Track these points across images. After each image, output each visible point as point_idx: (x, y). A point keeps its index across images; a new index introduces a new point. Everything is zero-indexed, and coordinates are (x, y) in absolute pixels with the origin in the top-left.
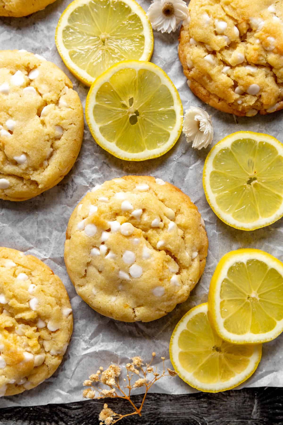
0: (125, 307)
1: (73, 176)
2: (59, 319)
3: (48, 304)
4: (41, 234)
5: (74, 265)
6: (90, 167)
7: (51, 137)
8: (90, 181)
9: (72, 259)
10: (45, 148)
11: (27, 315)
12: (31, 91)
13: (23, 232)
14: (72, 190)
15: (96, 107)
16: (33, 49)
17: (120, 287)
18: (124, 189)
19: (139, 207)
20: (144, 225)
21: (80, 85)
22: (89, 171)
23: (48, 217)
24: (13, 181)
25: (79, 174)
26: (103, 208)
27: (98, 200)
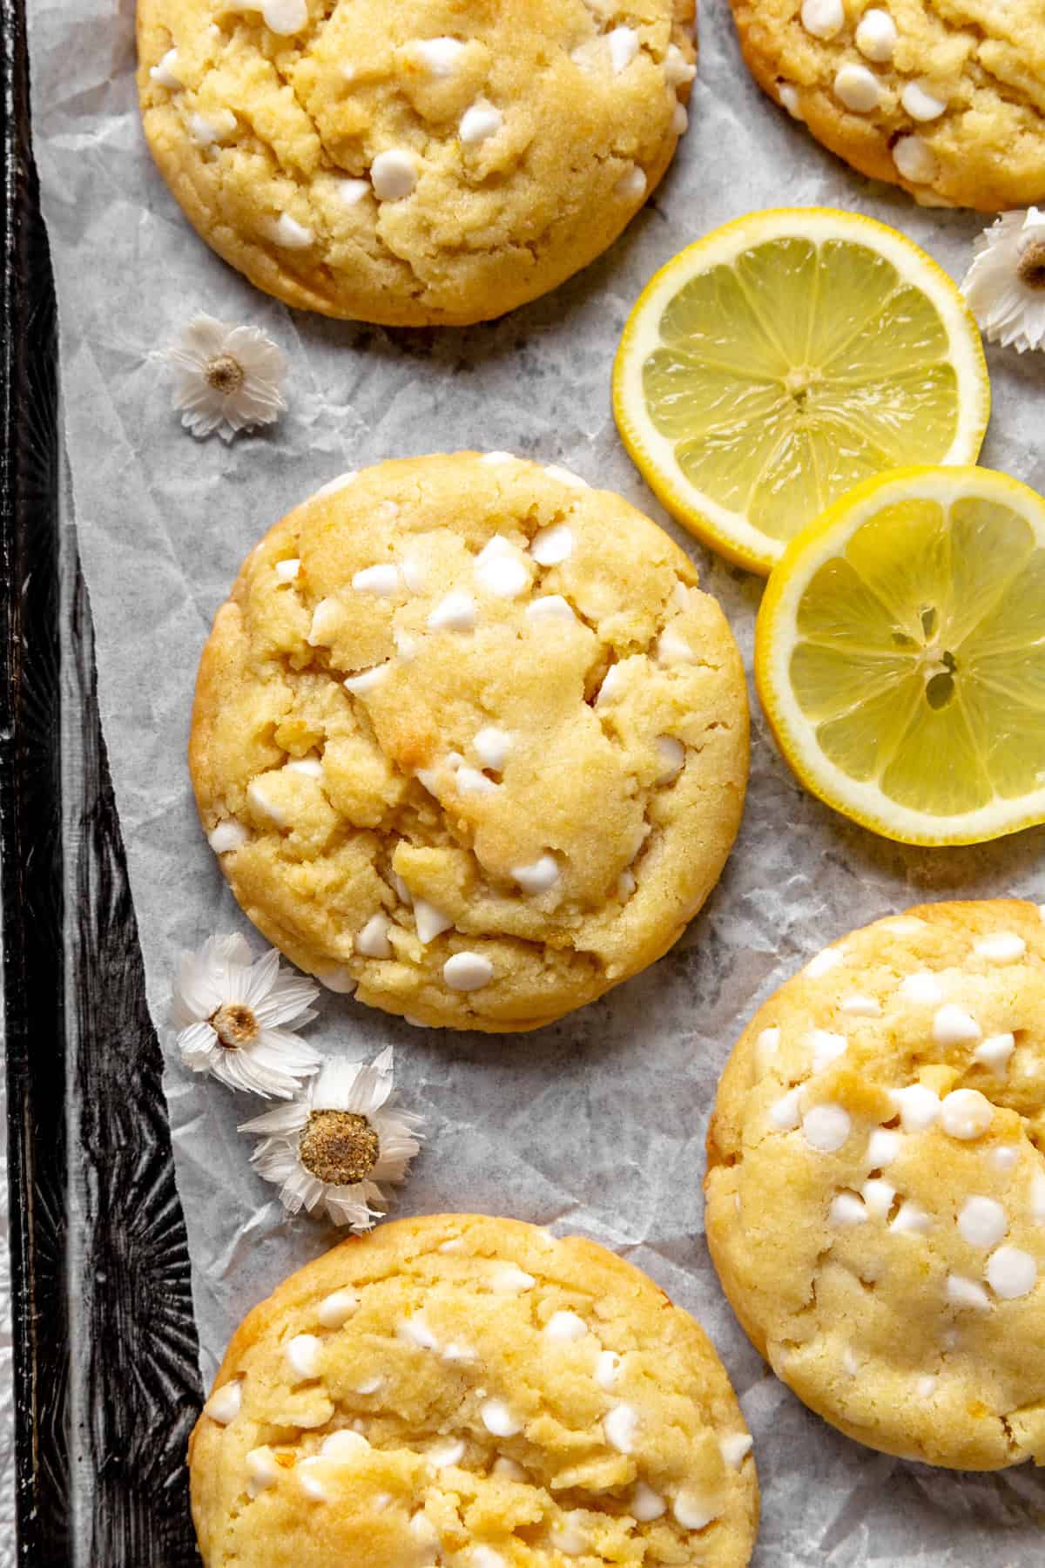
0: (975, 1414)
1: (713, 916)
2: (713, 1483)
3: (673, 1425)
4: (606, 1150)
5: (768, 1267)
6: (777, 876)
7: (647, 784)
8: (783, 931)
9: (759, 1244)
10: (625, 827)
11: (600, 1475)
12: (554, 612)
13: (534, 1147)
14: (715, 973)
15: (799, 654)
16: (524, 442)
17: (950, 1339)
18: (930, 958)
19: (1002, 1027)
20: (1024, 1092)
21: (715, 568)
22: (773, 895)
23: (628, 1083)
24: (507, 957)
25: (737, 910)
26: (866, 1042)
27: (838, 1009)
